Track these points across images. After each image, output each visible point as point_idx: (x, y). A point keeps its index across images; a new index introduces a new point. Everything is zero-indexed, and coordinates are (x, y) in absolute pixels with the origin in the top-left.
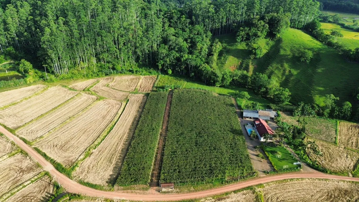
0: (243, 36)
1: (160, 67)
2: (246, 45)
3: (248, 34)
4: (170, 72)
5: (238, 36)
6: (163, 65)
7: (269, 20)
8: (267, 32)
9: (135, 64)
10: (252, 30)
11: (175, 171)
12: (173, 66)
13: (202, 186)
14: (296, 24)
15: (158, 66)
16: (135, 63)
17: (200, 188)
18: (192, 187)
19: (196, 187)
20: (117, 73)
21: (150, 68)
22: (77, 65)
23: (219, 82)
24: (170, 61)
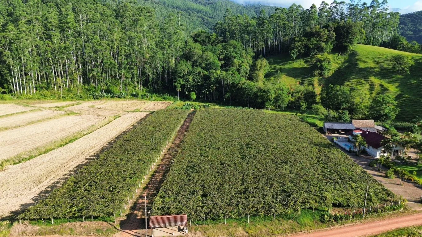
0: (300, 50)
1: (179, 89)
2: (304, 62)
3: (306, 46)
4: (194, 96)
5: (293, 49)
6: (183, 87)
7: (334, 28)
8: (334, 45)
9: (143, 89)
10: (312, 40)
11: (193, 194)
12: (198, 89)
13: (268, 226)
14: (371, 41)
15: (176, 87)
16: (142, 87)
17: (264, 231)
18: (240, 229)
19: (252, 227)
20: (112, 97)
21: (163, 93)
22: (53, 86)
23: (271, 101)
24: (193, 80)
